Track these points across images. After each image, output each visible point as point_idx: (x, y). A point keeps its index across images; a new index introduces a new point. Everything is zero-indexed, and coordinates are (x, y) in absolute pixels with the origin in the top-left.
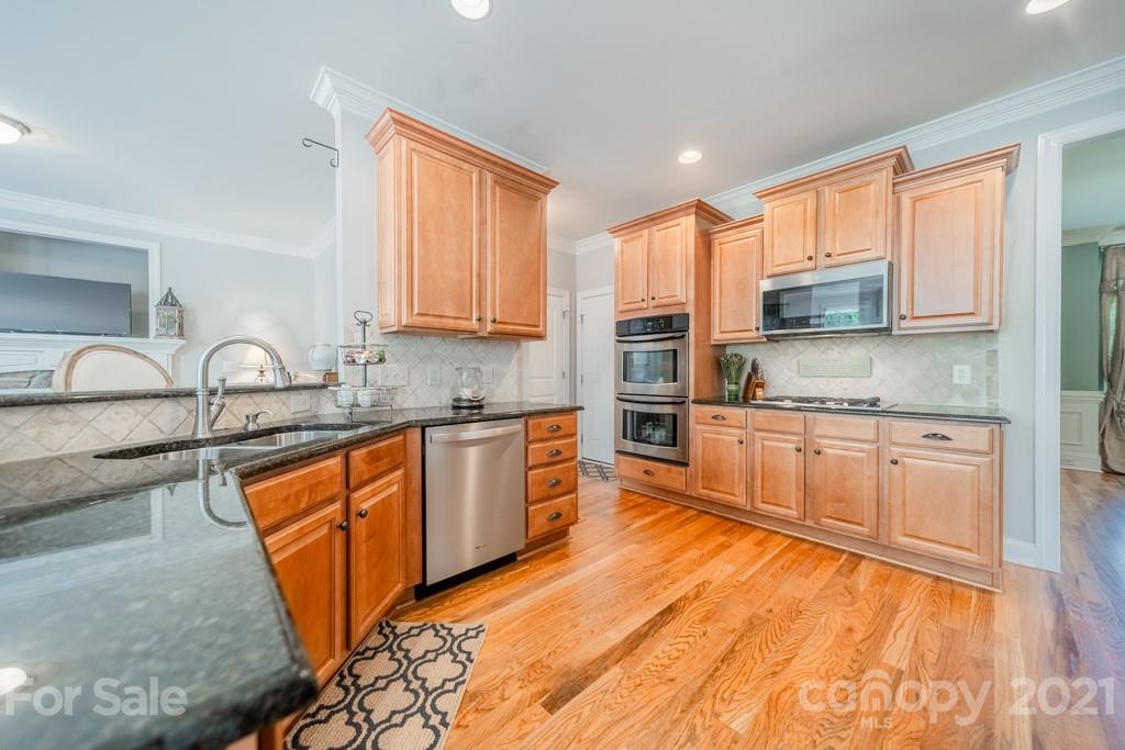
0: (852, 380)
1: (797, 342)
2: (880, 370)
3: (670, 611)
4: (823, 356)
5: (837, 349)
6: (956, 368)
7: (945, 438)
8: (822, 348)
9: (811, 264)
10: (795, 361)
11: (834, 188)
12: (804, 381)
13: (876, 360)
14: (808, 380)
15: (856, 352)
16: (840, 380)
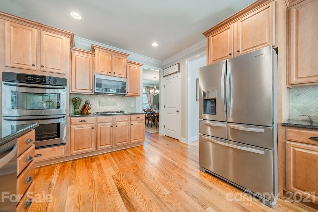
0: (113, 107)
1: (98, 95)
2: (119, 104)
3: (120, 190)
4: (106, 100)
5: (109, 98)
6: (131, 104)
7: (139, 118)
8: (106, 98)
9: (110, 74)
10: (98, 101)
11: (116, 56)
12: (101, 107)
13: (118, 102)
14: (102, 107)
15: (114, 100)
16: (109, 107)
